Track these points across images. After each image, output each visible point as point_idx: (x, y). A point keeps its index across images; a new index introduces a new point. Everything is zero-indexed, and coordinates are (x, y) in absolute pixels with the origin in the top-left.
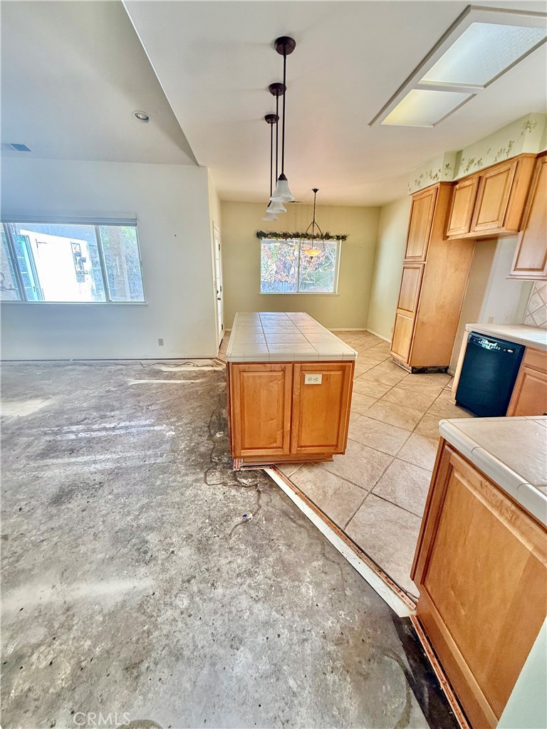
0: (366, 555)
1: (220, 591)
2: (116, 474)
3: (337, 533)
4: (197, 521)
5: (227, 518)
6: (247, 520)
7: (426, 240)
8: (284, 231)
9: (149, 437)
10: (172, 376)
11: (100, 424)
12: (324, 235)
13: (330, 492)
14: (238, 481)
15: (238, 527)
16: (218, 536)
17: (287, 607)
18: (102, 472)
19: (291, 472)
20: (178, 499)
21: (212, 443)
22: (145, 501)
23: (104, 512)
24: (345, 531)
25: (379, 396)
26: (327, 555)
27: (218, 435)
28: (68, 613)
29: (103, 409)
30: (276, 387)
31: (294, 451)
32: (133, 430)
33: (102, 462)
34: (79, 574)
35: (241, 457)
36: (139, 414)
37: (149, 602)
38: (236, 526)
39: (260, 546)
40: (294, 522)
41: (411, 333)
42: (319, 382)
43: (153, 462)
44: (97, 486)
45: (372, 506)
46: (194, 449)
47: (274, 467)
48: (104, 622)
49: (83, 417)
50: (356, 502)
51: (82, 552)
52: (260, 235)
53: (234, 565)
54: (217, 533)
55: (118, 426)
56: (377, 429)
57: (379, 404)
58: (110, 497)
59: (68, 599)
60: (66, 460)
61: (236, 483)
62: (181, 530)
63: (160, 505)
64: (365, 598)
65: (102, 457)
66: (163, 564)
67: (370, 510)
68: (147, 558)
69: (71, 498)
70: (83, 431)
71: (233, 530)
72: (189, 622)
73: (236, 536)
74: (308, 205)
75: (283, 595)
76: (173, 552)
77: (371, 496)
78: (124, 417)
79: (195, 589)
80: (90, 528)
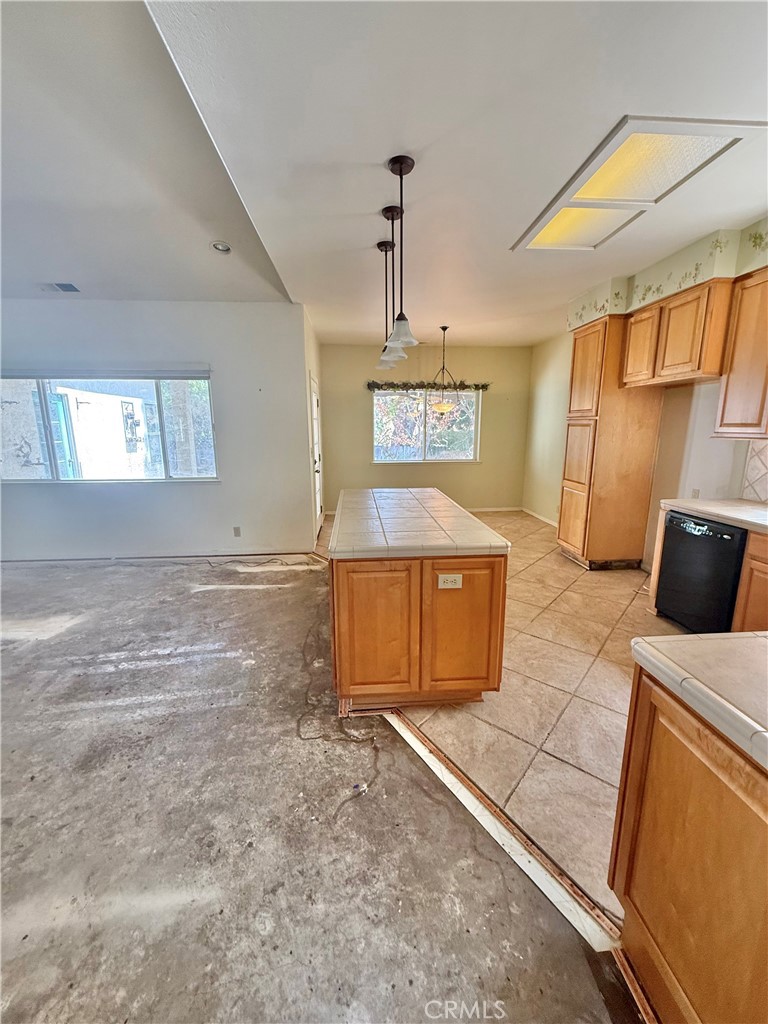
0: (539, 848)
1: (321, 907)
2: (169, 724)
3: (494, 813)
4: (287, 794)
5: (329, 790)
6: (360, 794)
7: (597, 389)
8: (404, 381)
9: (219, 668)
10: (251, 579)
11: (150, 650)
12: (458, 384)
13: (481, 748)
14: (346, 733)
15: (346, 805)
16: (317, 819)
17: (423, 933)
18: (150, 721)
19: (422, 718)
20: (258, 762)
21: (308, 676)
22: (211, 764)
23: (151, 782)
24: (506, 811)
25: (545, 604)
26: (480, 850)
27: (316, 665)
28: (94, 944)
29: (155, 628)
30: (398, 594)
31: (426, 687)
32: (197, 658)
33: (153, 704)
34: (113, 878)
35: (348, 697)
36: (205, 635)
37: (214, 924)
38: (346, 801)
39: (380, 833)
40: (429, 796)
41: (585, 514)
42: (459, 585)
43: (224, 705)
44: (142, 743)
45: (543, 770)
46: (281, 686)
47: (397, 712)
48: (145, 958)
49: (126, 639)
50: (520, 764)
51: (117, 844)
52: (372, 386)
53: (341, 866)
54: (317, 814)
55: (175, 653)
56: (545, 652)
57: (546, 616)
58: (160, 758)
59: (95, 920)
60: (101, 703)
61: (343, 736)
62: (263, 810)
63: (232, 770)
64: (541, 920)
65: (151, 698)
66: (235, 864)
67: (541, 777)
68: (213, 854)
69: (105, 760)
70: (126, 660)
71: (339, 809)
72: (273, 959)
73: (344, 818)
74: (435, 347)
75: (415, 915)
76: (250, 844)
77: (541, 754)
78: (183, 639)
79: (284, 904)
80: (130, 806)
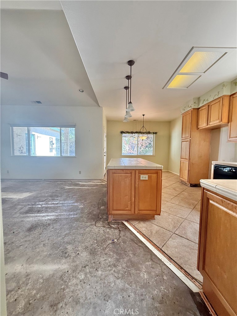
0: (174, 261)
1: (100, 272)
2: (55, 221)
3: (158, 250)
4: (91, 241)
5: (105, 241)
6: (114, 242)
7: (190, 130)
8: (132, 131)
9: (72, 207)
10: (84, 186)
11: (52, 202)
12: (148, 132)
13: (154, 232)
14: (110, 226)
15: (109, 245)
16: (100, 248)
17: (133, 282)
18: (50, 220)
19: (136, 223)
20: (82, 232)
21: (99, 210)
22: (68, 232)
23: (49, 236)
24: (162, 249)
25: (176, 195)
26: (153, 260)
27: (102, 208)
28: (27, 277)
29: (53, 197)
30: (128, 181)
31: (136, 213)
32: (66, 205)
33: (50, 216)
34: (35, 260)
35: (111, 214)
36: (68, 199)
37: (65, 275)
38: (109, 244)
39: (120, 253)
40: (137, 244)
41: (188, 169)
42: (147, 179)
43: (73, 217)
44: (47, 225)
45: (175, 239)
46: (91, 212)
47: (127, 221)
48: (43, 282)
49: (45, 199)
50: (167, 237)
51: (37, 251)
52: (122, 132)
53: (107, 261)
54: (100, 247)
55: (59, 203)
56: (175, 207)
57: (176, 198)
58: (52, 229)
59: (28, 271)
60: (36, 215)
61: (109, 226)
62: (83, 245)
63: (74, 234)
64: (174, 281)
65: (51, 214)
66: (73, 259)
67: (174, 241)
68: (67, 255)
69: (35, 229)
70: (44, 204)
71: (107, 246)
72: (84, 286)
73: (109, 249)
74: (141, 121)
75: (131, 277)
76: (78, 254)
77: (174, 235)
78: (62, 200)
79: (88, 271)
80: (42, 241)
